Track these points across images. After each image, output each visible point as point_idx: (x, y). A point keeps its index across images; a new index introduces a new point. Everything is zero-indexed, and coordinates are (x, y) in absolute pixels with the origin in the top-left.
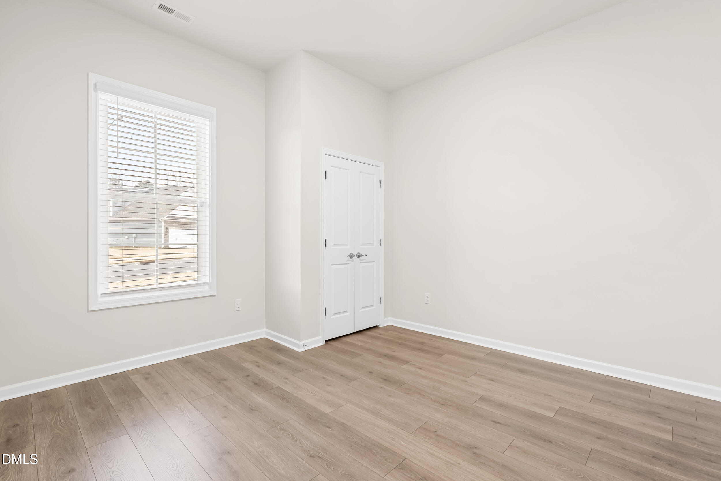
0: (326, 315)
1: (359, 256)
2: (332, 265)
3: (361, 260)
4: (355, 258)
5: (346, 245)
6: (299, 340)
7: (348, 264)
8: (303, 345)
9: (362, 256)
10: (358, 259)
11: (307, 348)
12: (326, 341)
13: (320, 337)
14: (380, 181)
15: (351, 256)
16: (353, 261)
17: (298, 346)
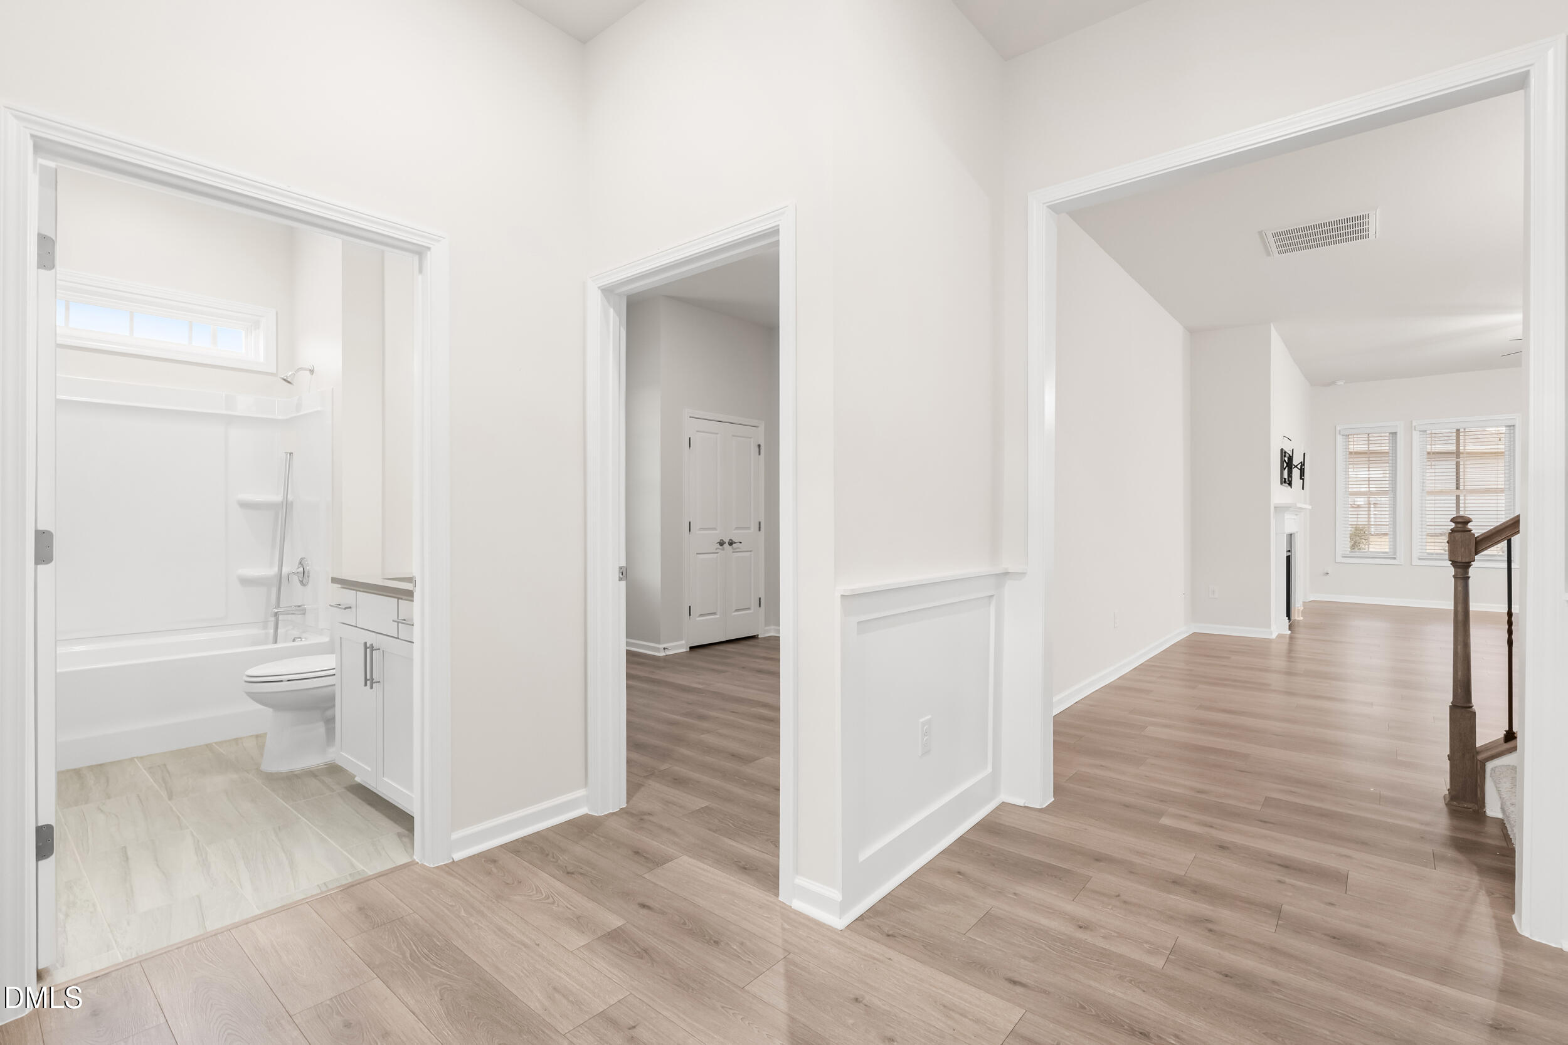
0: (690, 615)
1: (731, 543)
2: (697, 554)
3: (733, 548)
4: (726, 546)
5: (715, 529)
6: (659, 643)
7: (717, 553)
8: (664, 649)
9: (735, 543)
10: (731, 547)
11: (668, 653)
12: (691, 648)
13: (683, 642)
14: (759, 446)
15: (722, 543)
16: (723, 549)
17: (658, 650)
